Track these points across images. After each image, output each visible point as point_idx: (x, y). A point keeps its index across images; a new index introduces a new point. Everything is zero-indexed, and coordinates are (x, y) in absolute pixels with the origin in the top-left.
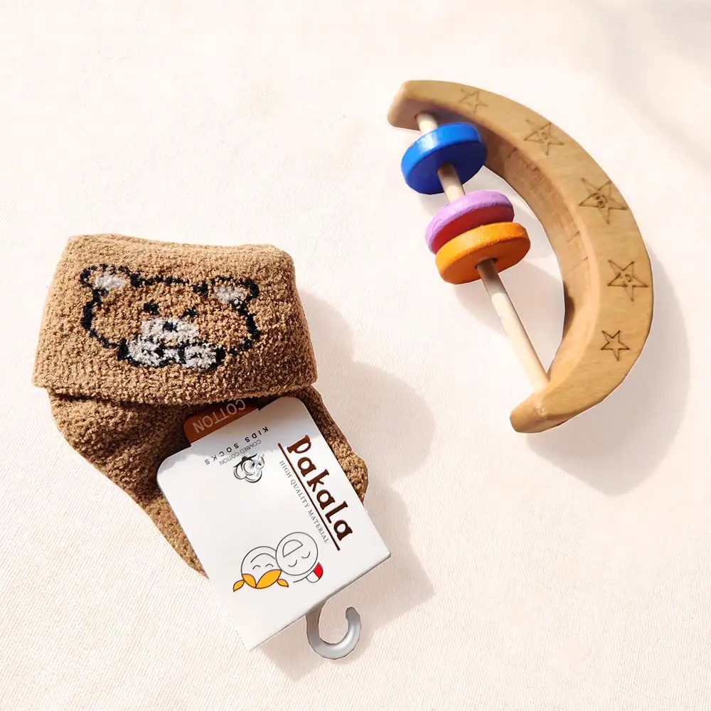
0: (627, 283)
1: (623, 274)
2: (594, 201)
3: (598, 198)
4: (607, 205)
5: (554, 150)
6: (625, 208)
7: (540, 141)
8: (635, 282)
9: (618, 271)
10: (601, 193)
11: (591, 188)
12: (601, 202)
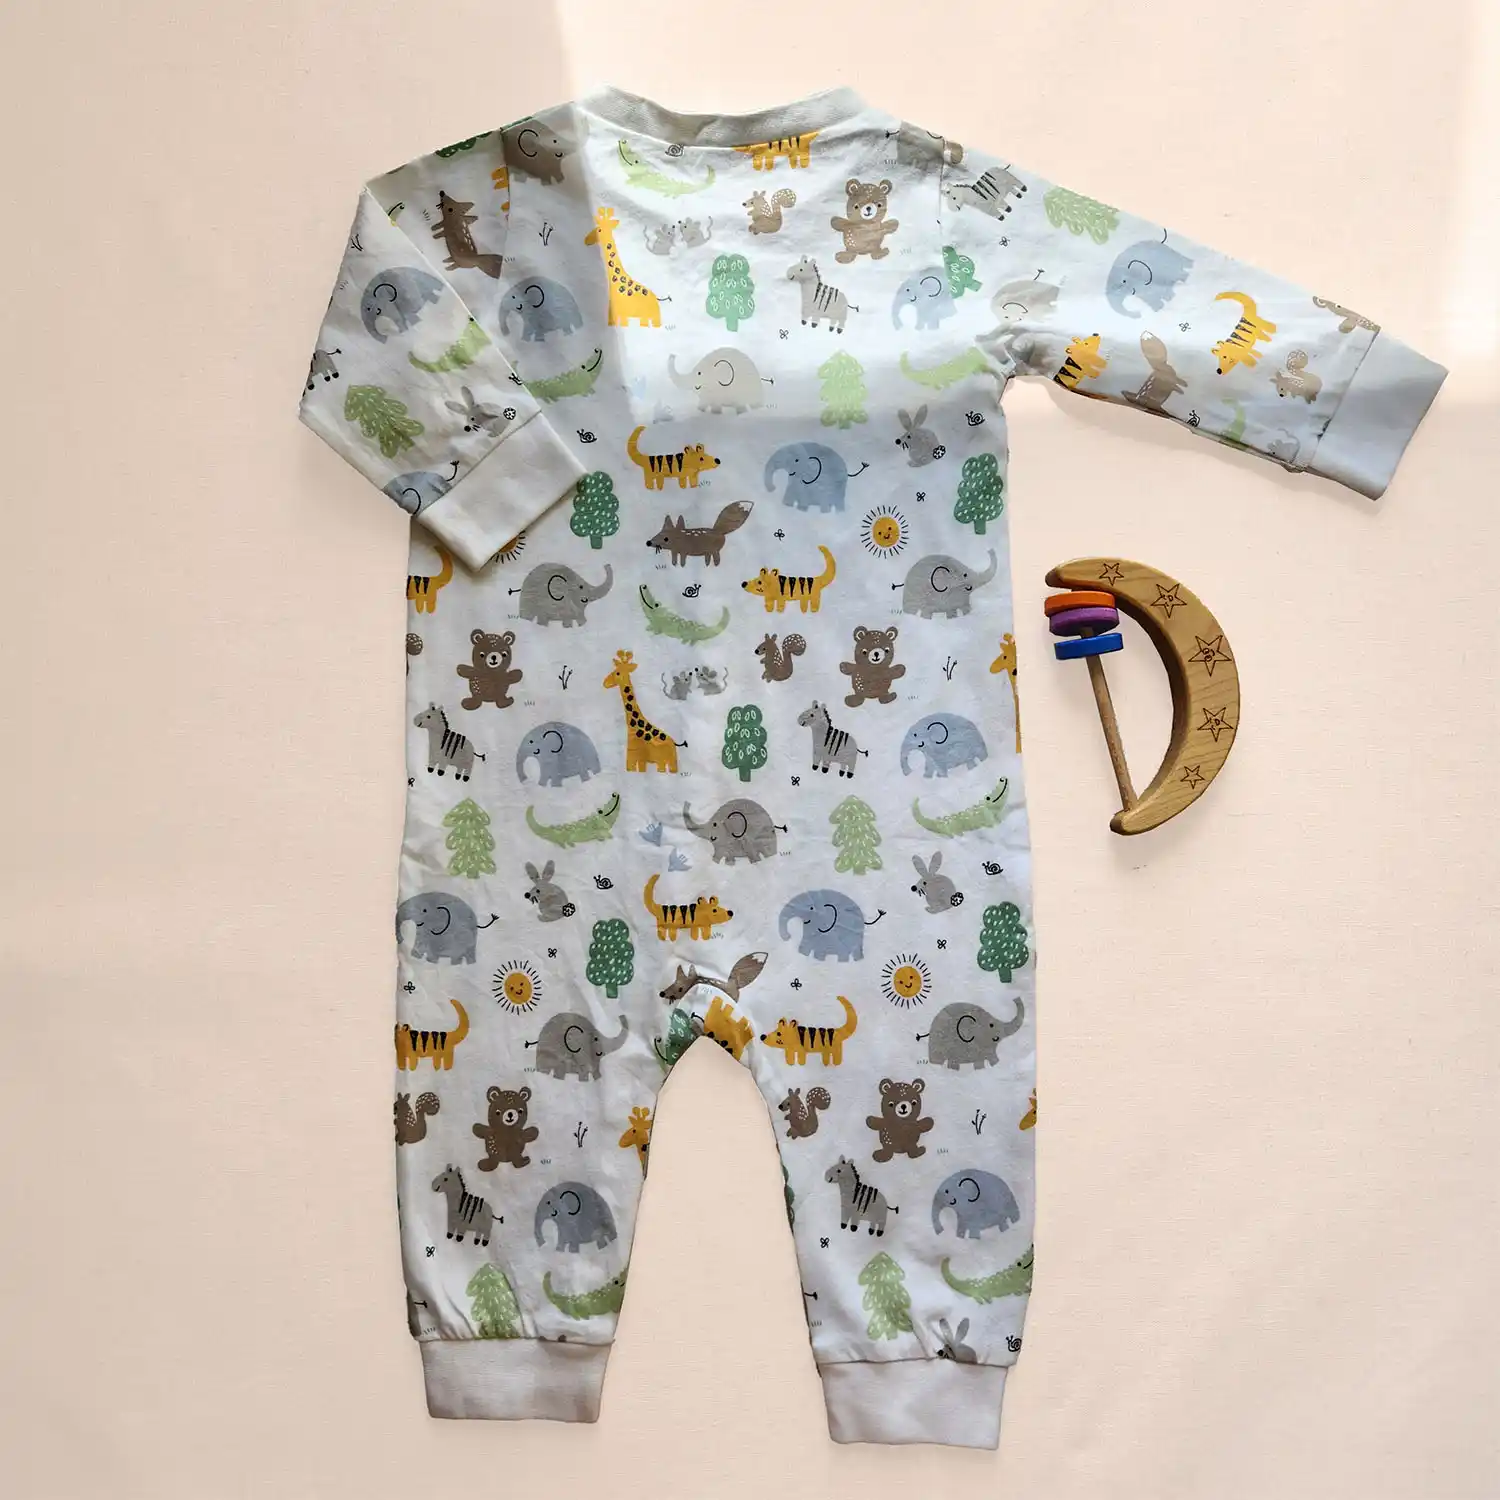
3: (1207, 652)
4: (1215, 658)
6: (1230, 660)
8: (1222, 725)
9: (1209, 716)
12: (1208, 657)
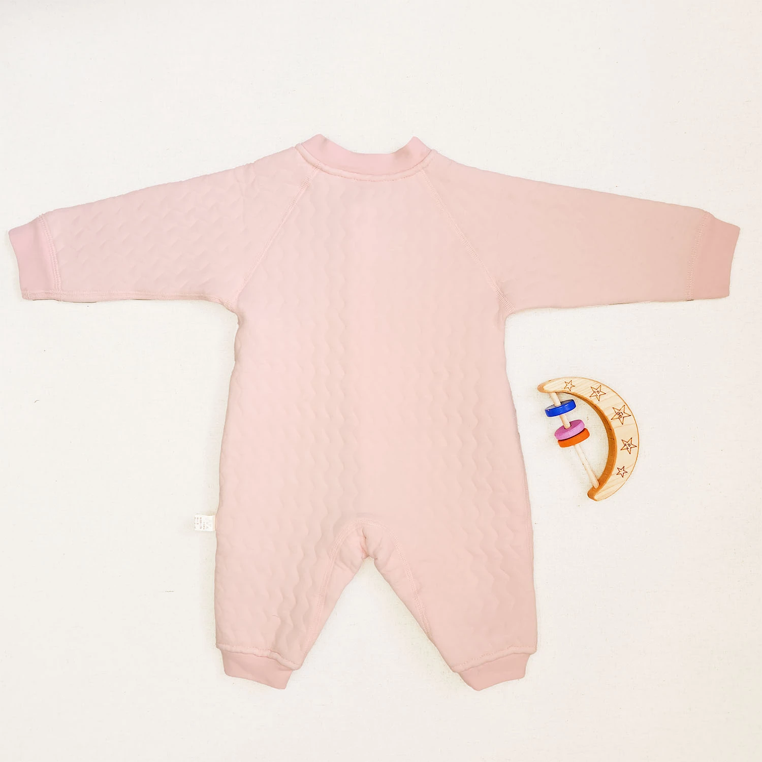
0: (629, 447)
1: (627, 444)
2: (617, 416)
5: (602, 398)
7: (596, 396)
10: (620, 411)
11: (616, 411)
